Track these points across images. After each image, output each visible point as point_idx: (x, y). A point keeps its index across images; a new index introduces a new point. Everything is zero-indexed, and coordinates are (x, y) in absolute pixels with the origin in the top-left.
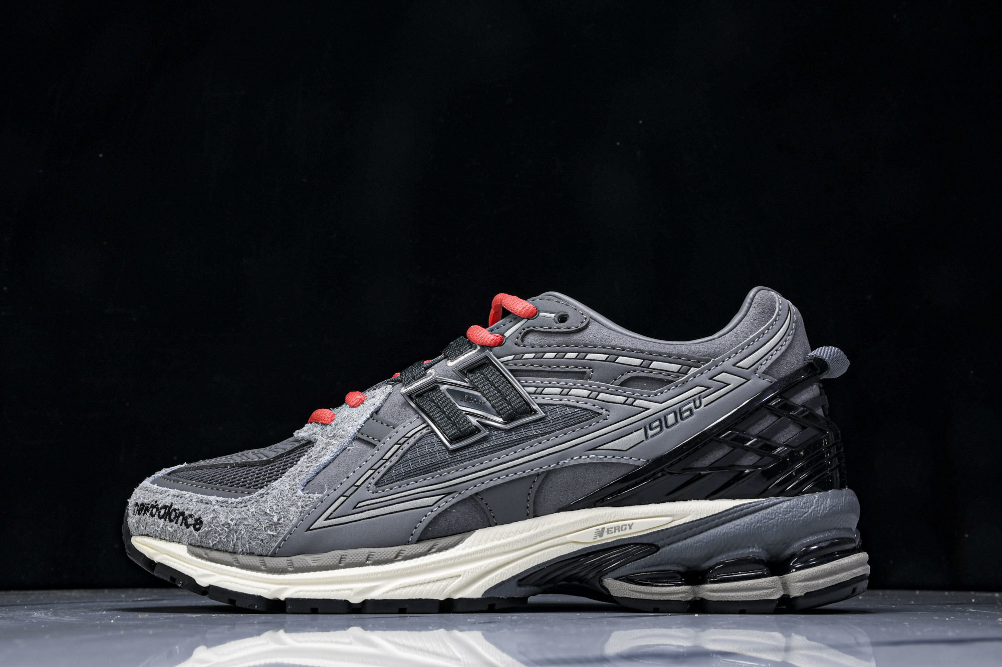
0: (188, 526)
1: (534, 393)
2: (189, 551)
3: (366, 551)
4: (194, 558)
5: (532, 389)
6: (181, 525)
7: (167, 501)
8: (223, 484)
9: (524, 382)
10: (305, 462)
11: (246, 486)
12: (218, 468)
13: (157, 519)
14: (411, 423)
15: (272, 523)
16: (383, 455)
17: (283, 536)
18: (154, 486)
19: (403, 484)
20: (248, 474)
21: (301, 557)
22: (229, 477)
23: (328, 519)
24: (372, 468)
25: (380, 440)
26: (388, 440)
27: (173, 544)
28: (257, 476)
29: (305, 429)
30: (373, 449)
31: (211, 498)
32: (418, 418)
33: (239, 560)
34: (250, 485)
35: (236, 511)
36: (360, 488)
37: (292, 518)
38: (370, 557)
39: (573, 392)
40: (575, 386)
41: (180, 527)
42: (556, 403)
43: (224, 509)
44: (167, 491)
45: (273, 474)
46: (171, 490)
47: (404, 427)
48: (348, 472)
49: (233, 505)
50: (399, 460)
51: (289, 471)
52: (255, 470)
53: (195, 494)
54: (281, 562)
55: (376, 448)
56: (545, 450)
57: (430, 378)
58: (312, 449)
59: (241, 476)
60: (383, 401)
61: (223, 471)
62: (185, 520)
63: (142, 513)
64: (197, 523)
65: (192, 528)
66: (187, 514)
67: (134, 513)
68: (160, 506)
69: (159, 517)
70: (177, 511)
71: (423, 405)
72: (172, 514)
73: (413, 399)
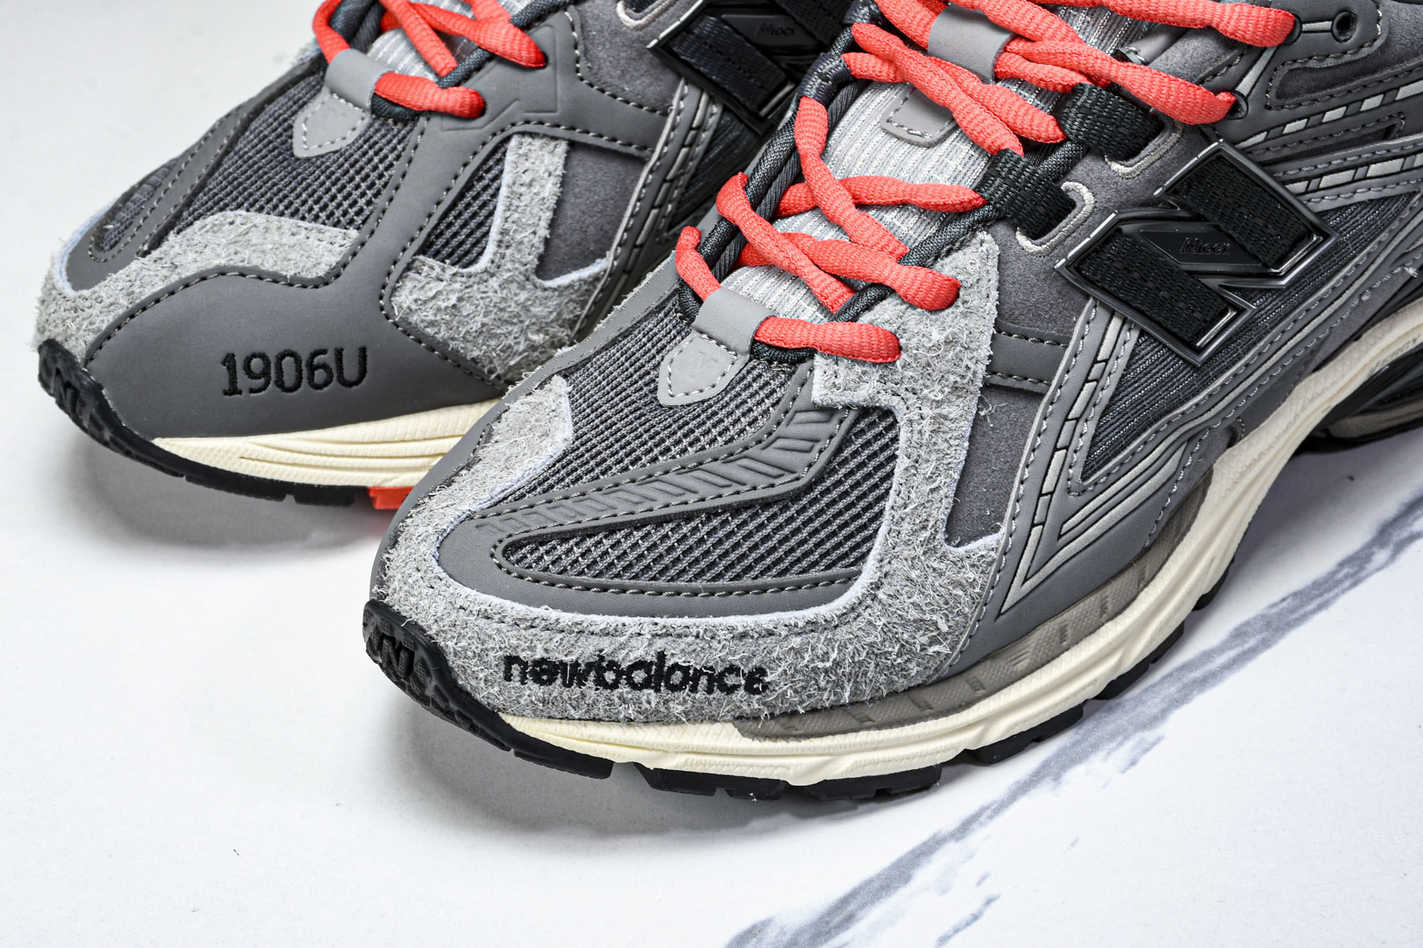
0: (731, 690)
1: (1307, 192)
2: (744, 733)
3: (1092, 601)
4: (768, 745)
5: (1300, 187)
6: (710, 691)
7: (640, 651)
8: (738, 568)
9: (1281, 175)
10: (915, 475)
11: (804, 564)
12: (668, 522)
13: (628, 693)
14: (1088, 323)
15: (935, 633)
16: (1067, 411)
17: (959, 647)
18: (554, 614)
19: (1126, 457)
20: (780, 527)
21: (989, 663)
22: (737, 545)
23: (1026, 580)
24: (1059, 445)
25: (1045, 379)
26: (1067, 377)
27: (690, 728)
28: (808, 529)
29: (833, 379)
30: (1039, 404)
31: (765, 620)
32: (1095, 307)
33: (872, 716)
34: (812, 558)
35: (842, 634)
36: (1054, 496)
37: (967, 610)
38: (1103, 608)
39: (1374, 169)
40: (1375, 157)
41: (711, 697)
42: (1348, 202)
43: (812, 638)
44: (620, 626)
45: (847, 516)
46: (626, 619)
47: (1083, 338)
48: (1013, 470)
49: (830, 625)
50: (1104, 414)
51: (888, 504)
52: (788, 514)
53: (712, 621)
54: (960, 689)
55: (1046, 399)
56: (1340, 296)
57: (1088, 208)
58: (903, 437)
59: (767, 538)
60: (999, 281)
61: (695, 529)
62: (717, 680)
63: (559, 681)
64: (755, 680)
65: (742, 691)
66: (719, 669)
67: (508, 677)
68: (624, 666)
69: (634, 686)
70: (689, 668)
71: (1103, 279)
72: (673, 677)
73: (1078, 270)
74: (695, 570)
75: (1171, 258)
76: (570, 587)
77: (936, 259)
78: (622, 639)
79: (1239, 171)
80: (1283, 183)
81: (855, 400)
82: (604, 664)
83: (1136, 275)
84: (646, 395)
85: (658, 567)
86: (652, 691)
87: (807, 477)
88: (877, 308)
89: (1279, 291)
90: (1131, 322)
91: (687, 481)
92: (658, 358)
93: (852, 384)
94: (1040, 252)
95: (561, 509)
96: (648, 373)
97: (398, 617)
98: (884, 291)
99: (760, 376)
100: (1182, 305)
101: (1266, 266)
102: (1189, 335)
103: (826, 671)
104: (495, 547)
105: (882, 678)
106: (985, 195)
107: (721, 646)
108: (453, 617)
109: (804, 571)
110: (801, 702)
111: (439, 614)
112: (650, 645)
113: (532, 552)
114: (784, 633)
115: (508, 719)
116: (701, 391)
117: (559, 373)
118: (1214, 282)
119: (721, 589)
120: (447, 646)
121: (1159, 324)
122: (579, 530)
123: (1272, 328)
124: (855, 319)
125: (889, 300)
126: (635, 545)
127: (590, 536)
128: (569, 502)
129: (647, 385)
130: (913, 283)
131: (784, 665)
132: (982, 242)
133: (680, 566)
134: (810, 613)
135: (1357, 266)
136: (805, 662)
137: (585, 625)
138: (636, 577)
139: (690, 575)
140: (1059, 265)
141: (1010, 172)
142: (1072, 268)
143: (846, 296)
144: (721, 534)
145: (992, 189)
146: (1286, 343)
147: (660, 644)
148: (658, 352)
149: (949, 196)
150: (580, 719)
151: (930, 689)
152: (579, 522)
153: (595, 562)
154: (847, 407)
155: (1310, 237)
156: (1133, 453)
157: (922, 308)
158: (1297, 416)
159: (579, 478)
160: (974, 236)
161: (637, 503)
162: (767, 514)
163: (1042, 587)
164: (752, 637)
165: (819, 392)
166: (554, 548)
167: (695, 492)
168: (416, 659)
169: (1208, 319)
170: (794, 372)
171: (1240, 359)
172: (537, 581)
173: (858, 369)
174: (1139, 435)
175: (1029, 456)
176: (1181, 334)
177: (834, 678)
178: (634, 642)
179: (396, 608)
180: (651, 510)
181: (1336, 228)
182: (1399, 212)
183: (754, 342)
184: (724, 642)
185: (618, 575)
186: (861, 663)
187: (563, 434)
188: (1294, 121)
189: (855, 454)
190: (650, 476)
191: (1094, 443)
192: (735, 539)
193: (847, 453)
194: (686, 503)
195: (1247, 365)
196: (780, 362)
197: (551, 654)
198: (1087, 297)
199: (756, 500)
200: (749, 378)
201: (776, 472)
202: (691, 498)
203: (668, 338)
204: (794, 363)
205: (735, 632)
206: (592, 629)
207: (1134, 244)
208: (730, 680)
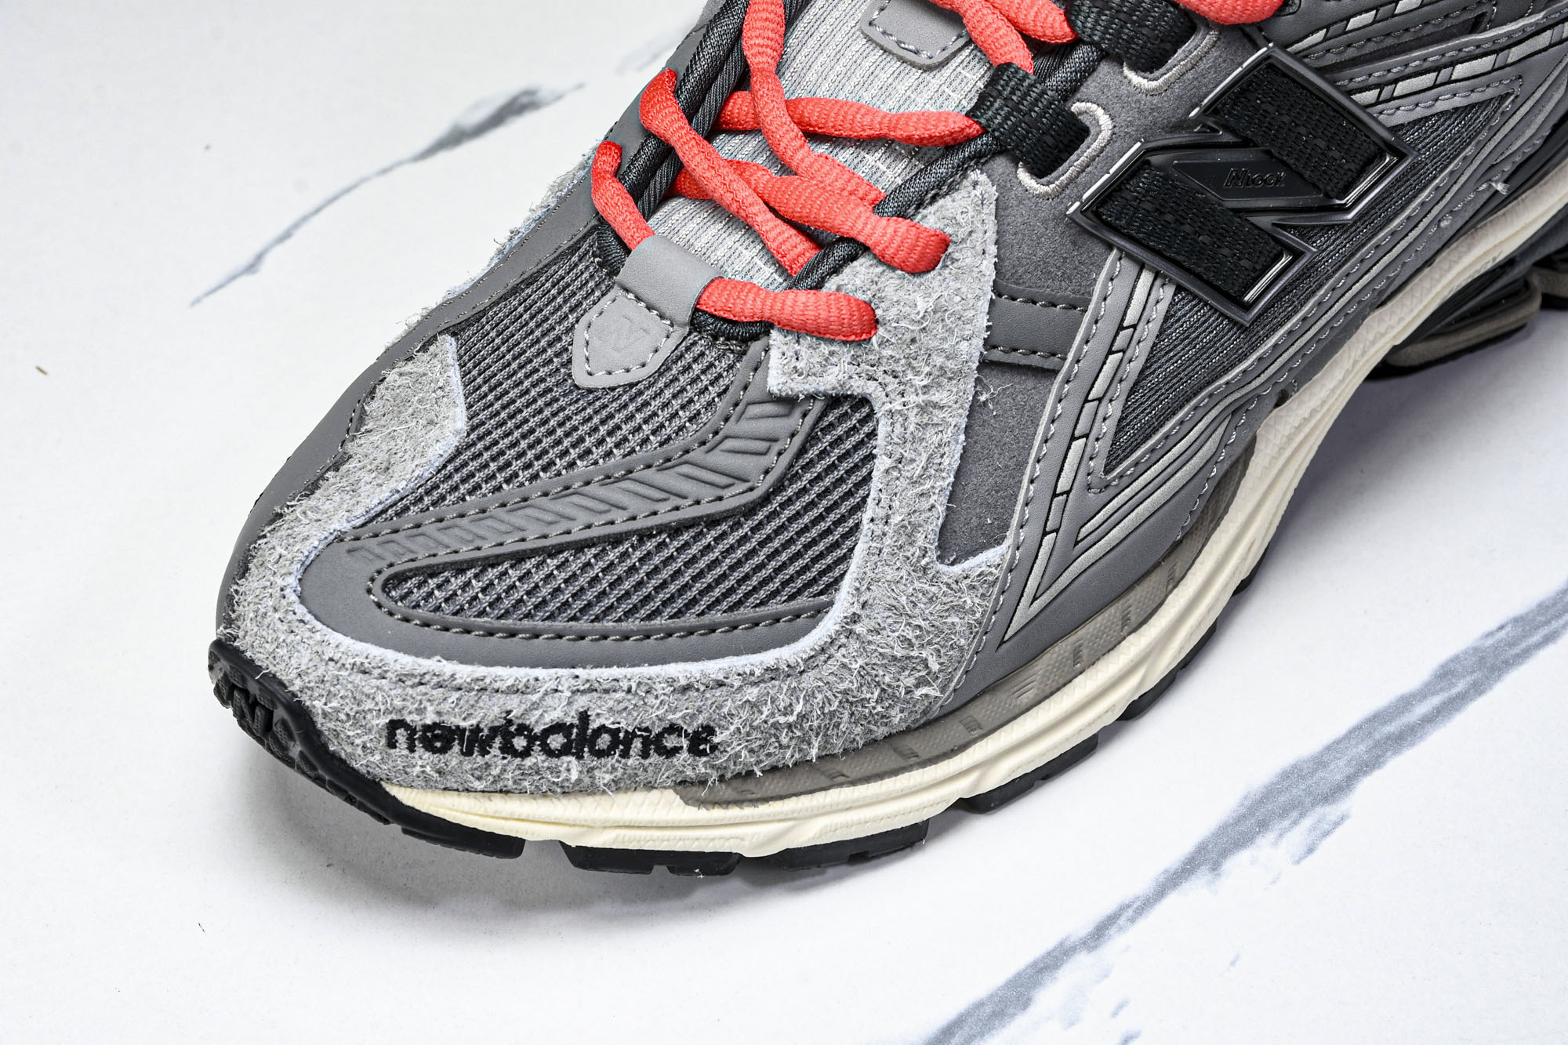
0: (671, 753)
1: (1378, 102)
2: (687, 801)
3: (1112, 613)
4: (717, 813)
5: (1368, 97)
6: (645, 755)
7: (557, 711)
8: (680, 603)
9: (1346, 82)
10: (898, 479)
11: (762, 594)
12: (590, 547)
13: (543, 762)
14: (1112, 280)
15: (923, 673)
16: (1086, 391)
17: (953, 685)
18: (448, 668)
19: (1159, 442)
20: (731, 549)
21: (987, 698)
22: (678, 573)
23: (1035, 599)
24: (1077, 433)
25: (1058, 351)
26: (1086, 348)
27: (622, 798)
28: (765, 550)
29: (794, 363)
30: (1052, 384)
31: (714, 668)
32: (1120, 259)
33: (845, 772)
34: (772, 587)
35: (809, 680)
36: (1071, 496)
37: (963, 641)
38: (1125, 620)
39: (1460, 70)
40: (1462, 54)
41: (647, 762)
42: (1428, 112)
43: (772, 688)
44: (532, 682)
45: (814, 533)
46: (540, 672)
47: (1105, 299)
48: (1021, 466)
49: (793, 671)
50: (1132, 391)
51: (866, 517)
52: (741, 532)
53: (647, 671)
54: (953, 731)
55: (1060, 377)
56: (1416, 226)
57: (1105, 134)
58: (882, 431)
59: (715, 563)
60: (998, 232)
61: (625, 555)
62: (654, 743)
63: (456, 748)
64: (701, 741)
65: (684, 755)
66: (657, 730)
67: (392, 744)
68: (537, 730)
69: (550, 753)
70: (618, 730)
71: (1129, 224)
72: (599, 741)
73: (1098, 215)
74: (625, 606)
75: (1212, 195)
76: (469, 632)
77: (918, 207)
78: (535, 697)
79: (1294, 81)
80: (1349, 93)
81: (822, 389)
82: (513, 729)
83: (1169, 217)
84: (558, 370)
85: (579, 604)
86: (572, 759)
87: (763, 486)
88: (847, 270)
89: (1344, 227)
90: (1165, 277)
91: (613, 493)
92: (572, 318)
93: (818, 368)
94: (1047, 193)
95: (456, 531)
96: (559, 339)
97: (251, 666)
98: (858, 249)
99: (702, 354)
100: (1226, 251)
101: (1328, 196)
102: (1236, 289)
103: (790, 726)
104: (372, 580)
105: (859, 729)
106: (983, 121)
107: (658, 702)
108: (321, 671)
109: (762, 603)
110: (759, 762)
111: (303, 667)
112: (570, 703)
113: (419, 587)
114: (737, 684)
115: (394, 791)
116: (628, 371)
117: (446, 331)
118: (1265, 221)
119: (658, 631)
120: (314, 707)
121: (1198, 276)
122: (478, 559)
123: (1334, 272)
124: (819, 286)
125: (861, 260)
126: (550, 576)
127: (493, 566)
128: (465, 521)
129: (557, 355)
130: (892, 240)
131: (737, 722)
132: (975, 184)
133: (606, 602)
134: (769, 657)
135: (1437, 188)
136: (763, 717)
137: (487, 681)
138: (551, 617)
139: (620, 613)
140: (1072, 210)
141: (1013, 92)
142: (1089, 214)
143: (808, 255)
144: (657, 560)
145: (990, 113)
146: (1350, 288)
147: (582, 702)
148: (572, 310)
149: (936, 126)
150: (483, 792)
151: (917, 734)
152: (479, 549)
153: (499, 599)
154: (812, 397)
155: (1383, 158)
156: (1167, 437)
157: (902, 270)
158: (1355, 362)
159: (477, 487)
160: (964, 176)
161: (551, 523)
162: (714, 533)
163: (1055, 603)
164: (698, 690)
165: (776, 380)
166: (447, 581)
167: (624, 509)
168: (276, 719)
169: (1258, 267)
170: (744, 353)
171: (1296, 313)
172: (426, 624)
173: (825, 349)
174: (1174, 414)
175: (1040, 448)
176: (1226, 288)
177: (798, 733)
178: (549, 700)
179: (248, 654)
180: (569, 532)
181: (1412, 146)
182: (1489, 119)
183: (696, 310)
184: (662, 697)
185: (528, 616)
186: (832, 714)
187: (455, 422)
188: (1360, 13)
189: (823, 454)
190: (567, 488)
191: (1120, 429)
192: (674, 566)
193: (812, 453)
194: (612, 523)
195: (1304, 319)
196: (728, 339)
197: (444, 718)
198: (1110, 247)
199: (701, 518)
200: (689, 357)
201: (723, 480)
202: (619, 516)
203: (583, 292)
204: (746, 341)
205: (677, 685)
206: (496, 686)
207: (1166, 178)
208: (670, 742)
